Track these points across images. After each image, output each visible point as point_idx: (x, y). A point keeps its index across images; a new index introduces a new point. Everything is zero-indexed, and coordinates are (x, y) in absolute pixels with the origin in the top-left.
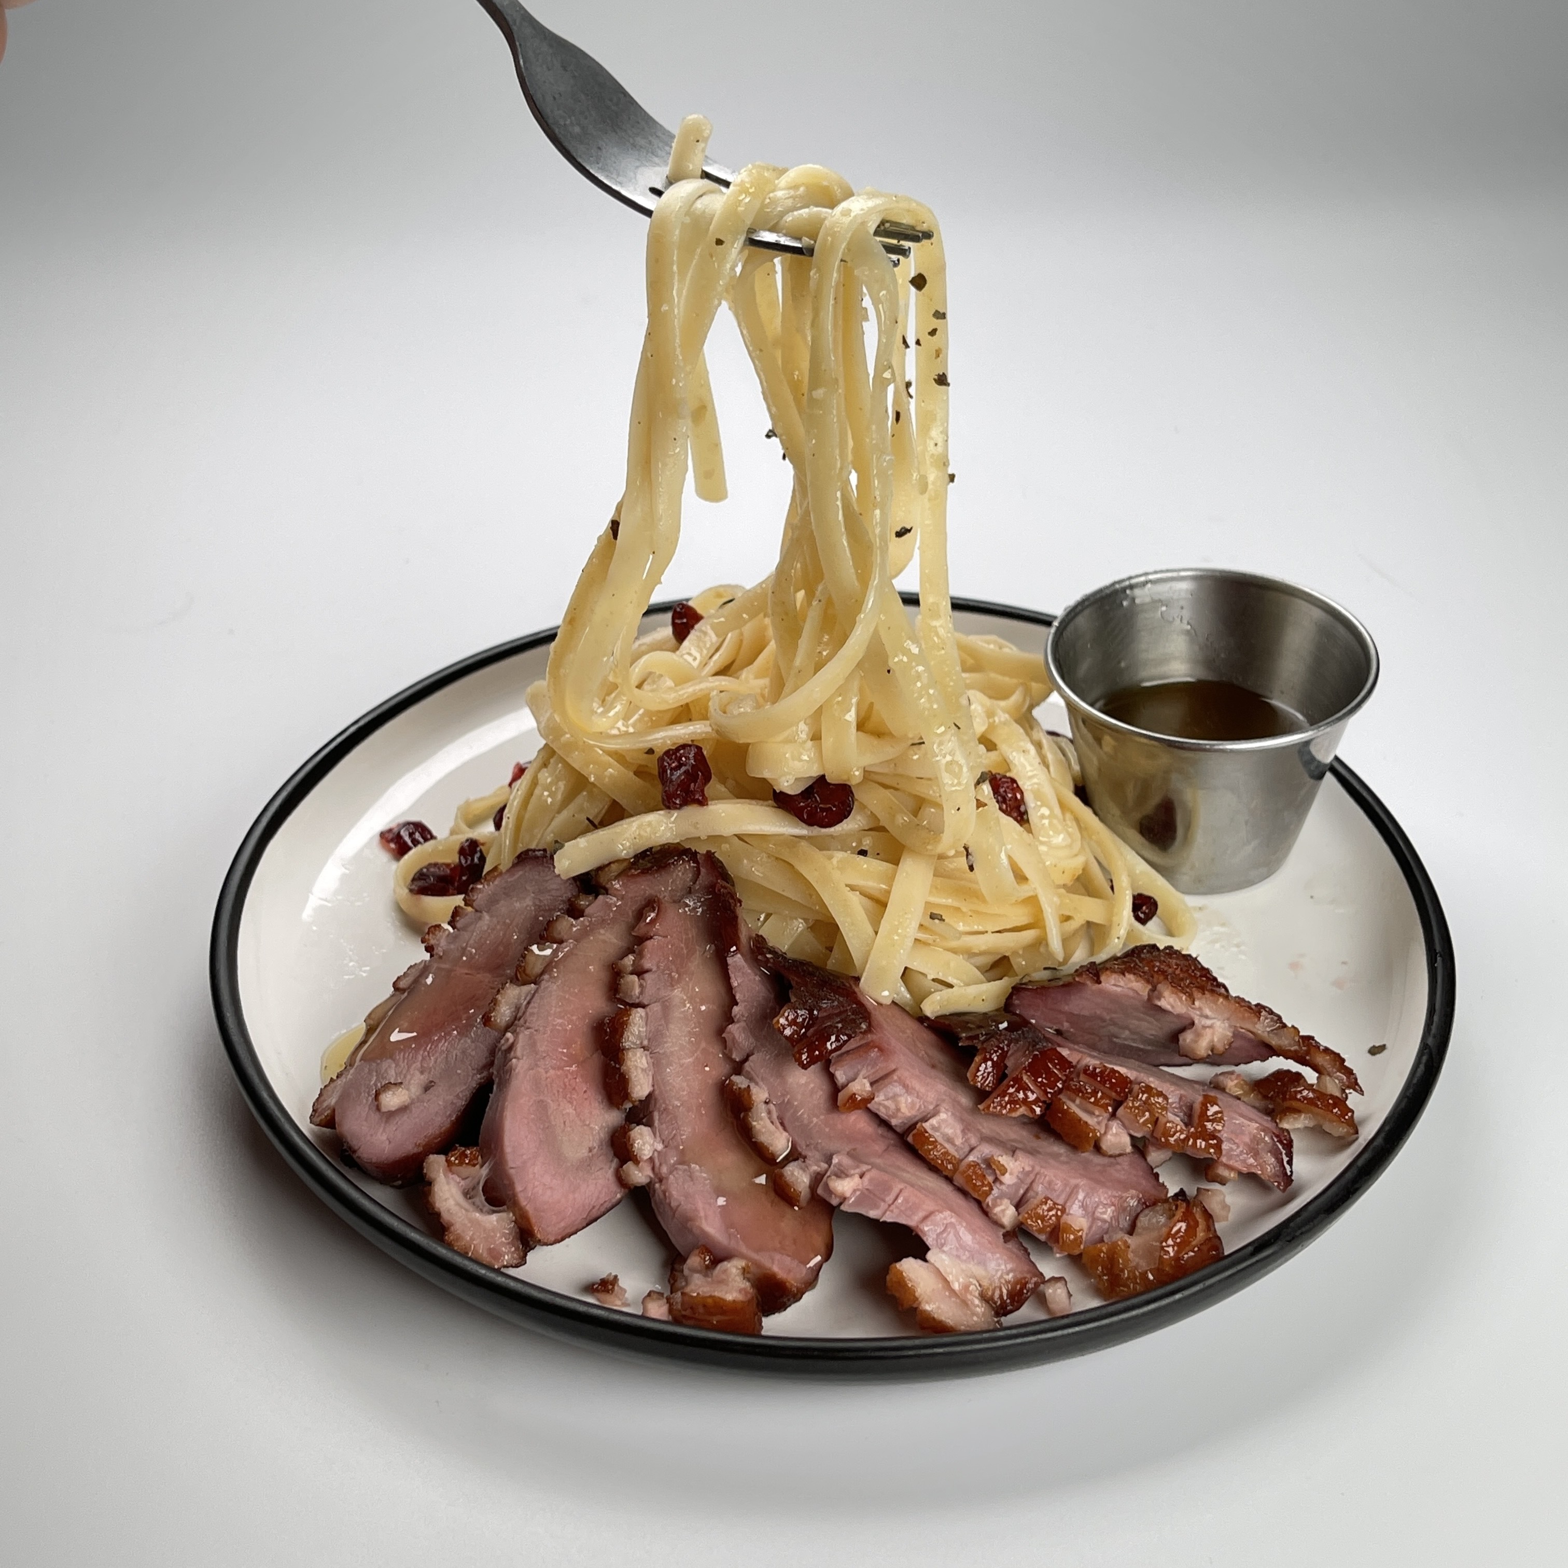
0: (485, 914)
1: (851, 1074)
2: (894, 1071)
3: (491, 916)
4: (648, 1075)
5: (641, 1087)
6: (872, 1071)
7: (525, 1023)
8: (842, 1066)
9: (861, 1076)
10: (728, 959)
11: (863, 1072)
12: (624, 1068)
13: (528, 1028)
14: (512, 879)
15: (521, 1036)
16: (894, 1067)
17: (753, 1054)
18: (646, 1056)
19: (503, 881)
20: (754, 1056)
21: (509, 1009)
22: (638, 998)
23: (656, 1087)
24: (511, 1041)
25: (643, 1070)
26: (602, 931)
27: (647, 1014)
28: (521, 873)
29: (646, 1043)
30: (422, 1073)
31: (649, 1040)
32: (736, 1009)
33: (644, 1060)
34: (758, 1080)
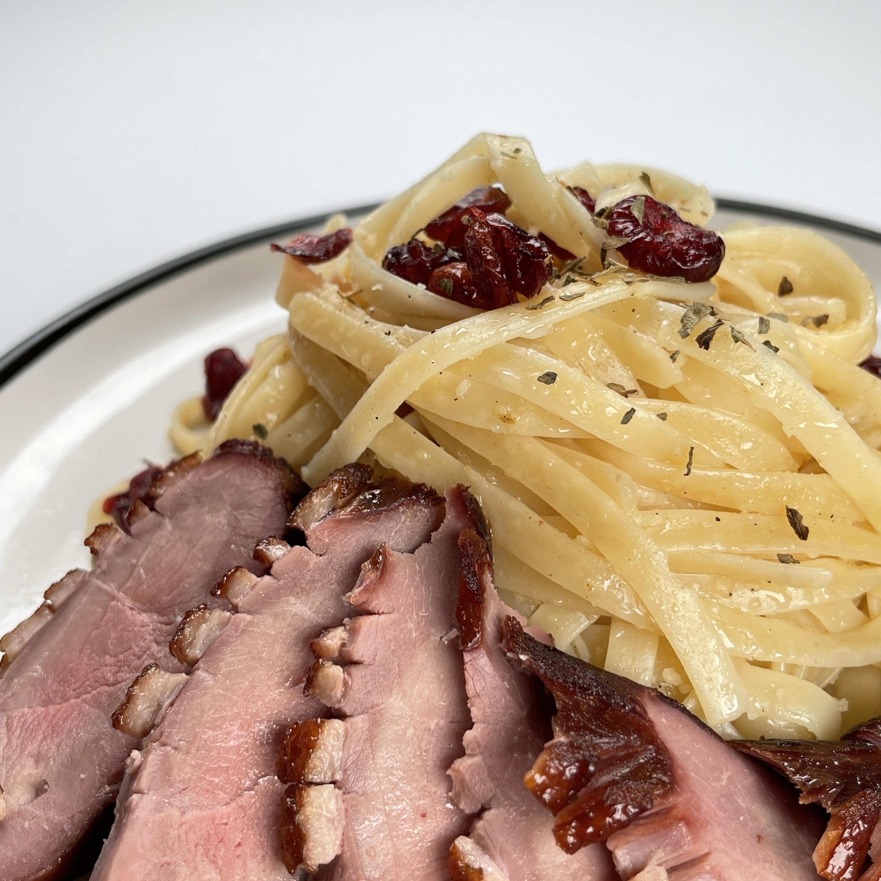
0: (167, 521)
1: (639, 854)
2: (706, 855)
3: (175, 526)
4: (336, 829)
5: (324, 849)
6: (675, 855)
7: (161, 736)
8: (626, 843)
9: (654, 861)
10: (464, 654)
11: (660, 855)
12: (300, 817)
13: (164, 745)
14: (208, 478)
15: (151, 758)
16: (706, 851)
17: (489, 809)
18: (337, 797)
19: (197, 478)
20: (492, 812)
21: (147, 707)
22: (339, 702)
23: (346, 848)
24: (137, 763)
25: (329, 820)
26: (292, 600)
27: (346, 731)
28: (220, 472)
29: (338, 777)
30: (37, 762)
31: (345, 771)
32: (469, 735)
33: (332, 806)
34: (494, 852)
